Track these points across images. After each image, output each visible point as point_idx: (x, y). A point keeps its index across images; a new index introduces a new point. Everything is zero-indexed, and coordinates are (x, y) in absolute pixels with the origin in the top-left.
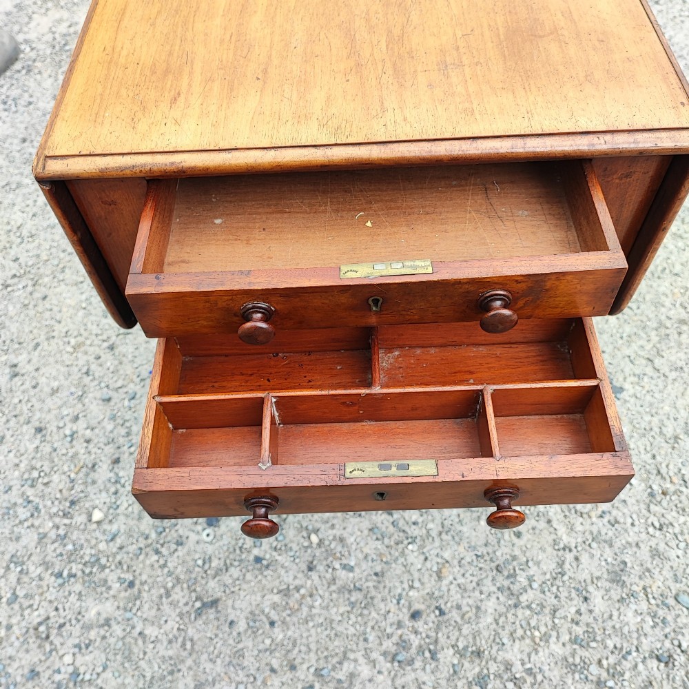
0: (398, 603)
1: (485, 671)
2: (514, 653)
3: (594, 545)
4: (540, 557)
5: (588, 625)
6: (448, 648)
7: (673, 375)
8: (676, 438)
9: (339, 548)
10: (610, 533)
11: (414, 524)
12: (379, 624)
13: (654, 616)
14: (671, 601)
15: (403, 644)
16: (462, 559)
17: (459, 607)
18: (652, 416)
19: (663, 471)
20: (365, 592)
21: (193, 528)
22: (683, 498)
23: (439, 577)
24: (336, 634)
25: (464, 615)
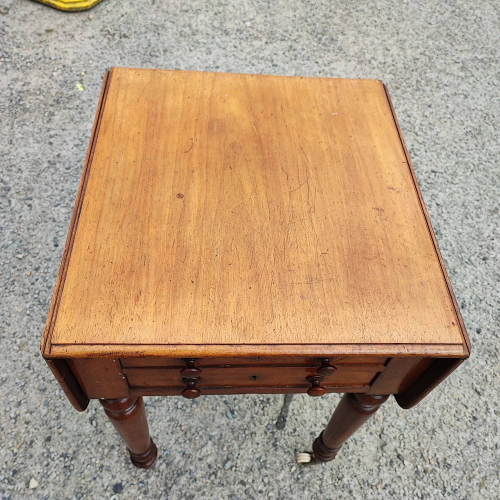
8: (434, 431)
11: (260, 492)
18: (419, 413)
19: (425, 455)
21: (104, 494)
22: (437, 475)
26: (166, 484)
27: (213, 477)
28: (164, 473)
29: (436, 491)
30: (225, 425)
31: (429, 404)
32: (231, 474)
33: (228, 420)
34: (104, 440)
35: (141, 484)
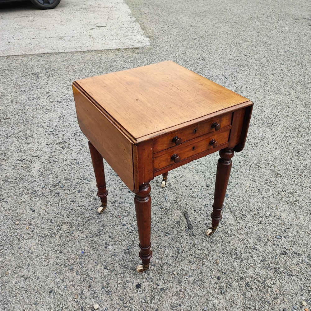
0: (212, 278)
1: (247, 282)
2: (250, 273)
3: (249, 235)
4: (239, 245)
5: (262, 255)
6: (233, 281)
7: (237, 186)
8: (248, 200)
9: (184, 272)
10: (250, 231)
11: (200, 254)
12: (211, 286)
13: (275, 245)
14: (276, 239)
15: (221, 288)
16: (220, 256)
17: (228, 269)
18: (239, 198)
19: (251, 209)
20: (200, 280)
21: (133, 292)
22: (260, 213)
23: (217, 264)
24: (201, 297)
25: (231, 271)
26: (159, 273)
27: (177, 259)
28: (155, 270)
29: (263, 219)
30: (168, 239)
32: (184, 255)
33: (168, 237)
34: (118, 272)
35: (148, 279)
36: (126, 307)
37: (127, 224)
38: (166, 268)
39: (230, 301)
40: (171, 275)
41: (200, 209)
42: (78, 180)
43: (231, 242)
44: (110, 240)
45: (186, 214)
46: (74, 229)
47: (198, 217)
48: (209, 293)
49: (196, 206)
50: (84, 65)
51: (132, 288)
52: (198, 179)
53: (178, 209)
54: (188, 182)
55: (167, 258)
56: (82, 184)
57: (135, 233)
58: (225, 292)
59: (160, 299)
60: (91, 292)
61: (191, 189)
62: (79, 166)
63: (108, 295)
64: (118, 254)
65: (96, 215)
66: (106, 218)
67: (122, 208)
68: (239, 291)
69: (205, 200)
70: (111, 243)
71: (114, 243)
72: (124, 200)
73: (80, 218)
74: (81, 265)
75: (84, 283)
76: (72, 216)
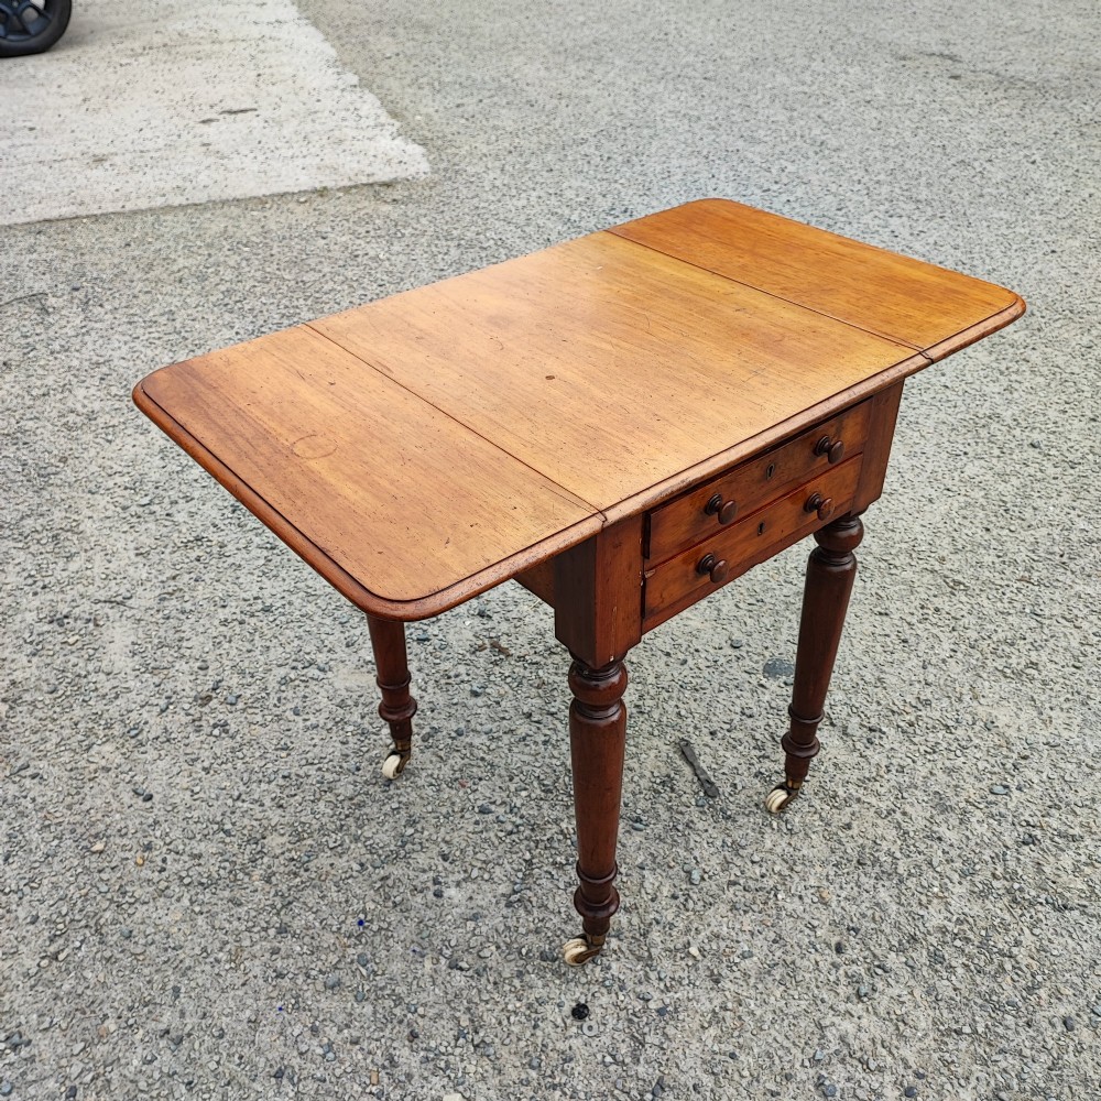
0: (816, 950)
1: (931, 948)
2: (935, 917)
3: (905, 795)
4: (880, 833)
5: (959, 856)
6: (888, 953)
8: (879, 679)
9: (723, 945)
10: (906, 779)
11: (762, 876)
12: (820, 980)
13: (993, 817)
14: (991, 798)
15: (854, 980)
16: (827, 876)
17: (864, 916)
19: (895, 709)
20: (781, 962)
21: (568, 1034)
22: (926, 719)
23: (825, 904)
24: (795, 1018)
25: (873, 919)
26: (639, 959)
27: (690, 905)
28: (624, 949)
29: (940, 735)
30: (644, 841)
31: (848, 658)
32: (711, 886)
33: (642, 833)
34: (500, 974)
35: (607, 983)
36: (554, 1087)
37: (493, 807)
38: (659, 940)
39: (891, 1020)
40: (682, 959)
41: (728, 726)
42: (282, 672)
43: (855, 824)
44: (446, 869)
45: (685, 749)
46: (311, 846)
47: (728, 755)
48: (819, 1002)
49: (714, 719)
50: (210, 255)
51: (559, 1021)
52: (700, 626)
53: (656, 733)
54: (668, 640)
55: (656, 905)
56: (302, 685)
57: (528, 832)
58: (870, 992)
59: (665, 1046)
60: (422, 1053)
61: (685, 662)
62: (278, 622)
63: (482, 1055)
64: (485, 912)
65: (376, 787)
66: (413, 794)
67: (464, 751)
68: (912, 983)
69: (739, 693)
70: (452, 878)
71: (462, 875)
72: (462, 725)
73: (321, 805)
74: (364, 966)
75: (390, 1026)
76: (292, 800)
